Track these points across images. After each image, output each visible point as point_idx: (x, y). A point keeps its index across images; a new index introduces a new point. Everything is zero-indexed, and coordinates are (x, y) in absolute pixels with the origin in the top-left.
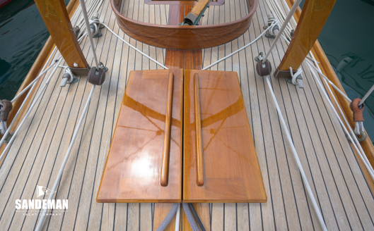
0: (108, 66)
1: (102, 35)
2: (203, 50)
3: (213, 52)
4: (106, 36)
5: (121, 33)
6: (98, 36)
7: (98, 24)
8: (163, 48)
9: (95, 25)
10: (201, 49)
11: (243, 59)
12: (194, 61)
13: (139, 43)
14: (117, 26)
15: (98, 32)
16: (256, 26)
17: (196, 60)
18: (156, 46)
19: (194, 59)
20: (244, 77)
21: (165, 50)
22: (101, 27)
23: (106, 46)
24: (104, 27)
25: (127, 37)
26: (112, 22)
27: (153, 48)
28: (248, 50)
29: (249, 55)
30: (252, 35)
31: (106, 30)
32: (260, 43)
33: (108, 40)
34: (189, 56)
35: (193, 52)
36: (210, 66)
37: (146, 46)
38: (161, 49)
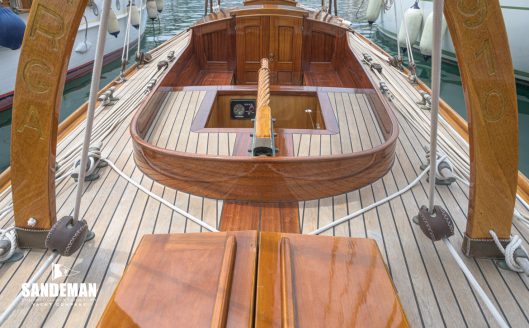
0: (97, 231)
1: (98, 178)
2: (301, 203)
3: (322, 208)
4: (107, 179)
5: (138, 174)
6: (91, 178)
7: (96, 159)
8: (217, 199)
9: (92, 159)
10: (297, 201)
11: (387, 220)
12: (283, 222)
13: (171, 191)
14: (132, 163)
15: (93, 172)
16: (406, 165)
17: (287, 220)
18: (204, 196)
19: (283, 218)
20: (394, 255)
21: (221, 204)
22: (101, 165)
23: (103, 194)
24: (107, 165)
25: (148, 181)
26: (124, 158)
27: (196, 199)
28: (396, 204)
29: (400, 214)
30: (401, 179)
31: (108, 169)
32: (418, 192)
33: (108, 184)
34: (273, 213)
35: (281, 206)
36: (317, 231)
37: (183, 196)
38: (214, 202)
